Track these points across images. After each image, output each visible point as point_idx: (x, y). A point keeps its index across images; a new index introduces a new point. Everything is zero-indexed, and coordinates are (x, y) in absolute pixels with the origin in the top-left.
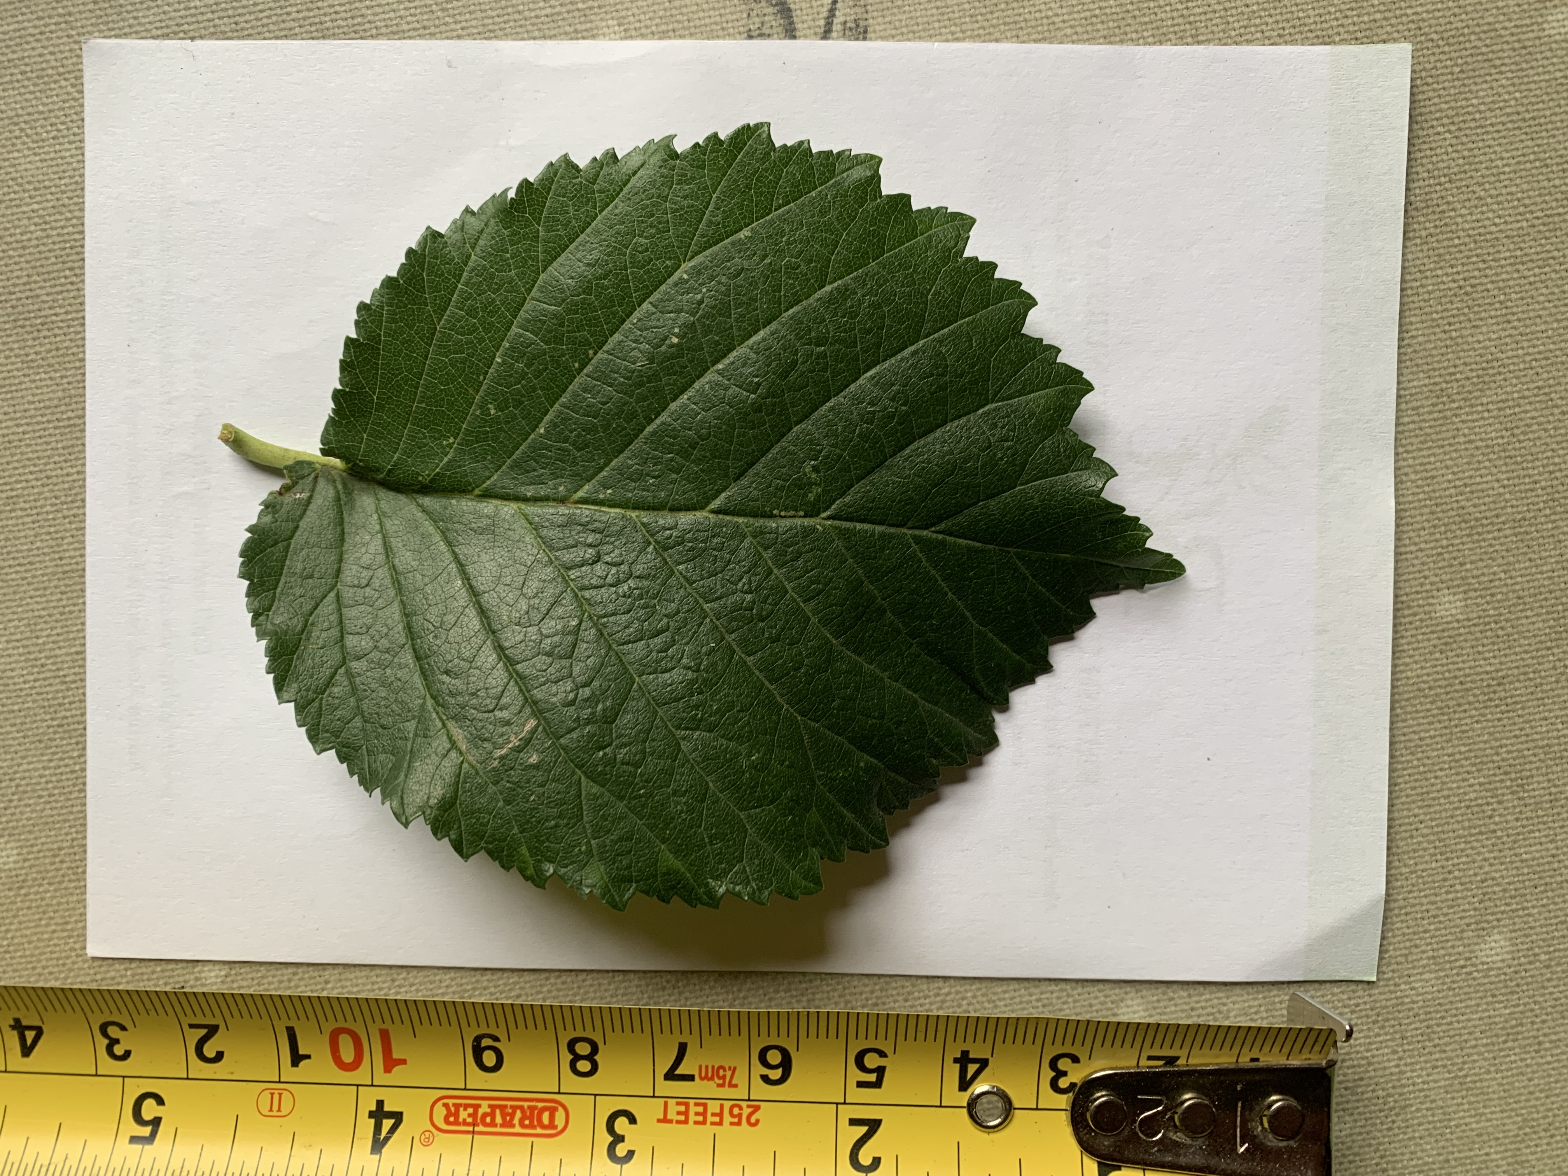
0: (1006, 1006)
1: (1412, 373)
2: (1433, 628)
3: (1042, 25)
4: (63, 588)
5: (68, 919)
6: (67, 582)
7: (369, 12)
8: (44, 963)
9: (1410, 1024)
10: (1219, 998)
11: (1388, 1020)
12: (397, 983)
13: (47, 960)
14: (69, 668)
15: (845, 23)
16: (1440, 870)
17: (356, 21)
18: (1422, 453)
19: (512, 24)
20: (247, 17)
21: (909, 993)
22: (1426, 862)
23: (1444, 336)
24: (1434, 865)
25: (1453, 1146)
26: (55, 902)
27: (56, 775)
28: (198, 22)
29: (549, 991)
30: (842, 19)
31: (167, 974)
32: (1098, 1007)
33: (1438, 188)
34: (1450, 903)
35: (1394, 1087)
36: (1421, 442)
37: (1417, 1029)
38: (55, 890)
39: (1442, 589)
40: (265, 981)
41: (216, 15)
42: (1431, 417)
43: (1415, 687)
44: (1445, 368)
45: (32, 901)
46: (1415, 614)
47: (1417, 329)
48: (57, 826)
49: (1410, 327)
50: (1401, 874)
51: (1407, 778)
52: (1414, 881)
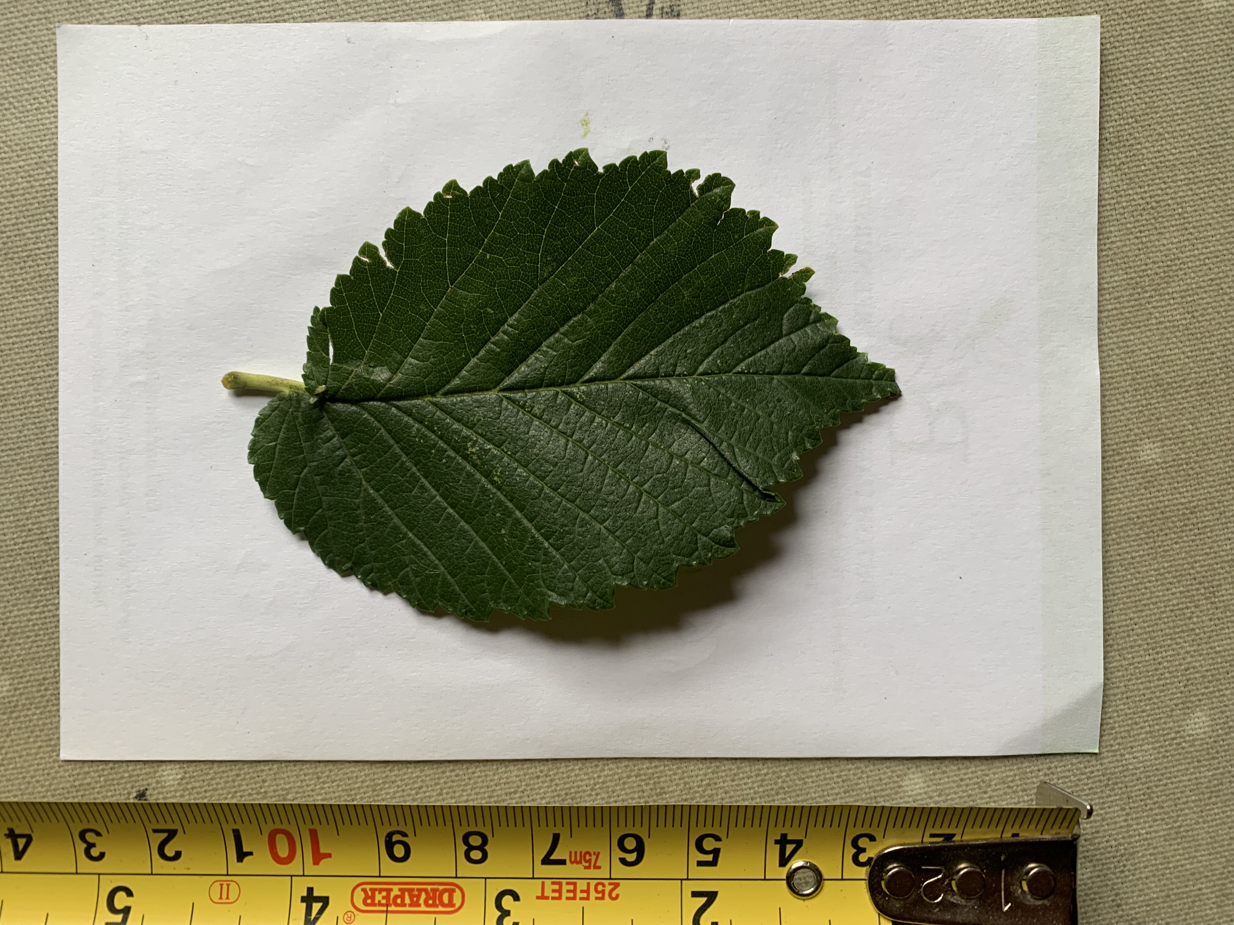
0: (813, 782)
1: (1113, 270)
2: (1139, 470)
3: (816, 7)
4: (46, 468)
5: (51, 736)
6: (49, 462)
8: (32, 773)
9: (1135, 786)
10: (982, 771)
11: (1117, 783)
12: (321, 780)
13: (35, 770)
14: (51, 531)
15: (663, 8)
16: (1152, 662)
18: (1123, 333)
19: (401, 13)
21: (735, 775)
22: (1141, 656)
23: (1137, 241)
24: (1147, 658)
25: (1172, 883)
26: (40, 722)
27: (41, 618)
29: (445, 783)
30: (660, 5)
31: (133, 779)
32: (888, 780)
33: (1127, 127)
34: (1162, 688)
35: (1123, 838)
36: (1123, 324)
37: (1139, 790)
38: (41, 713)
39: (1144, 439)
40: (214, 782)
42: (1130, 304)
43: (1126, 517)
44: (1138, 266)
45: (21, 722)
46: (1124, 459)
47: (1116, 236)
48: (43, 660)
49: (1110, 235)
50: (1122, 666)
51: (1123, 589)
52: (1132, 671)
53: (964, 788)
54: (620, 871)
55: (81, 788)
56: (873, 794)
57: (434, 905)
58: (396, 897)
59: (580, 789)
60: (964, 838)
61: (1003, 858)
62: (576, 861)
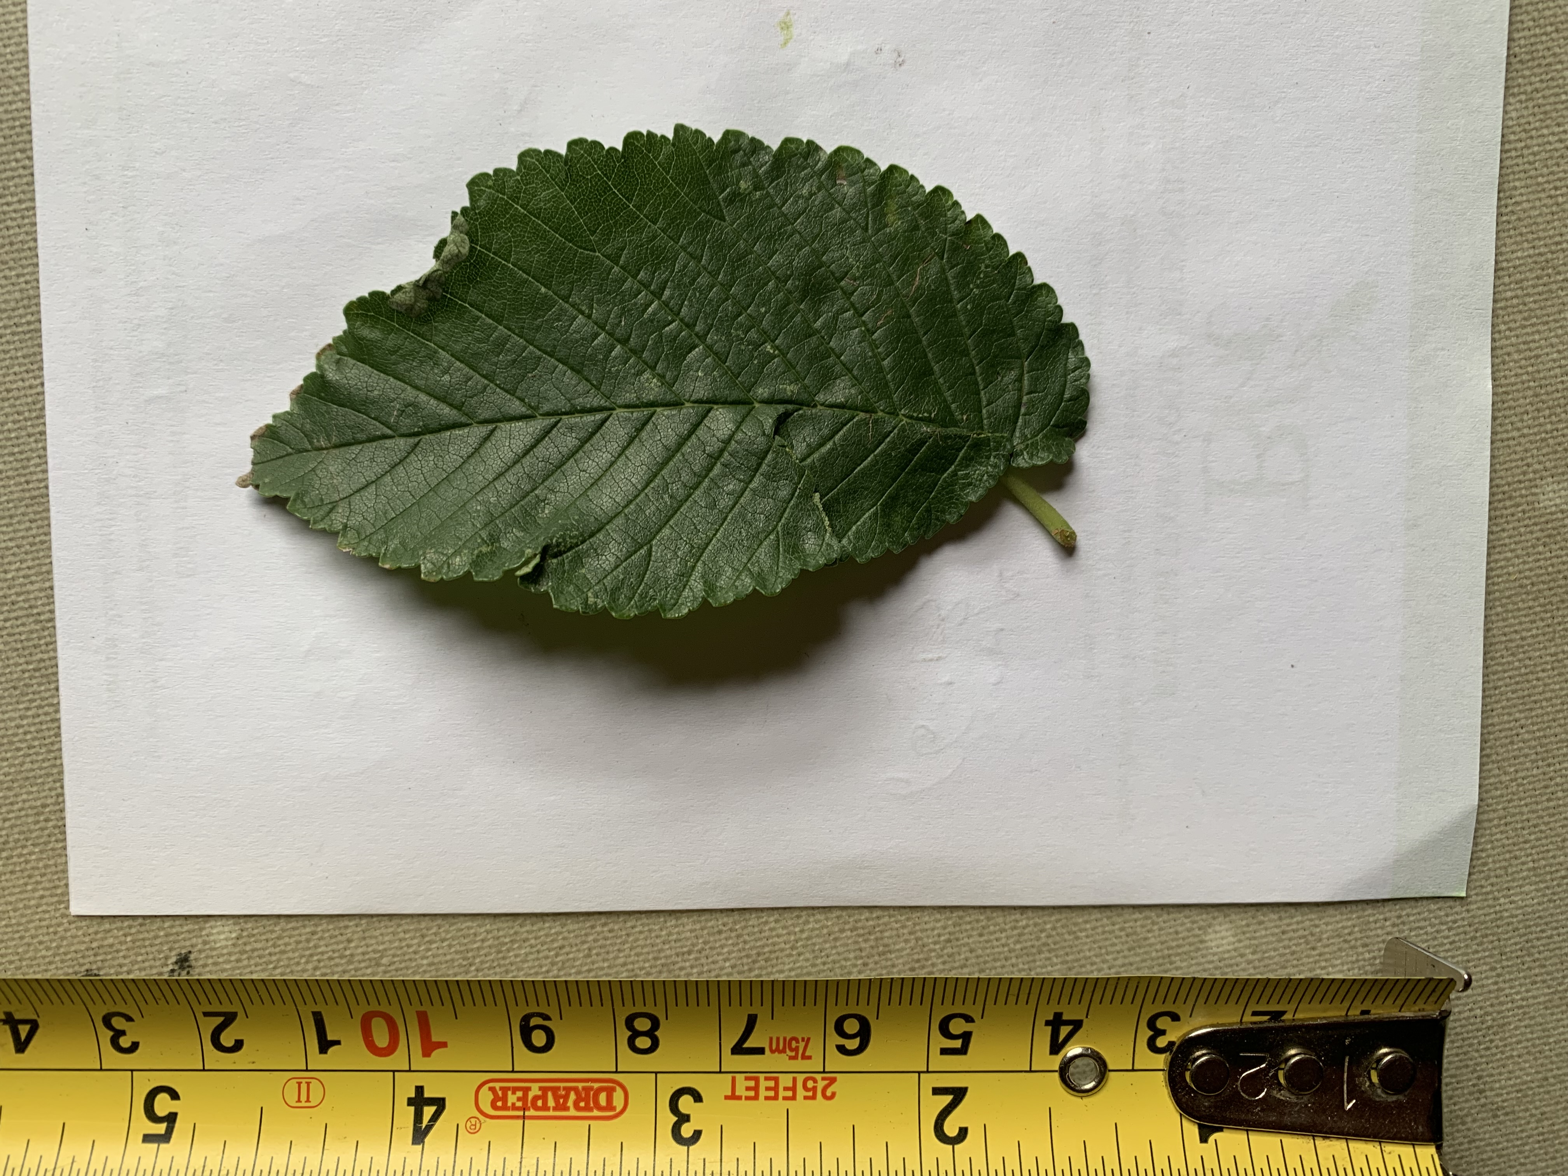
0: (1087, 937)
1: (1516, 243)
2: (1537, 520)
4: (32, 516)
5: (57, 883)
6: (36, 508)
8: (33, 932)
9: (1510, 939)
10: (1311, 920)
11: (1486, 936)
12: (427, 939)
13: (36, 928)
14: (43, 605)
16: (1541, 777)
18: (1525, 331)
21: (983, 928)
22: (1527, 769)
23: (1550, 202)
24: (1535, 772)
25: (1552, 1063)
26: (41, 864)
27: (35, 724)
29: (595, 941)
31: (171, 938)
32: (1186, 934)
33: (1544, 38)
34: (1551, 811)
35: (1492, 1005)
36: (1525, 319)
37: (1516, 944)
38: (41, 852)
39: (1546, 477)
40: (280, 942)
42: (1536, 291)
43: (1517, 584)
44: (1550, 237)
45: (15, 864)
46: (1518, 505)
47: (1522, 195)
48: (39, 781)
49: (1514, 192)
50: (1501, 783)
51: (1508, 680)
52: (1514, 789)
53: (1286, 943)
54: (838, 1061)
55: (101, 951)
56: (1166, 952)
57: (587, 1108)
58: (536, 1098)
59: (777, 948)
60: (1296, 1016)
61: (1347, 1042)
62: (778, 1050)
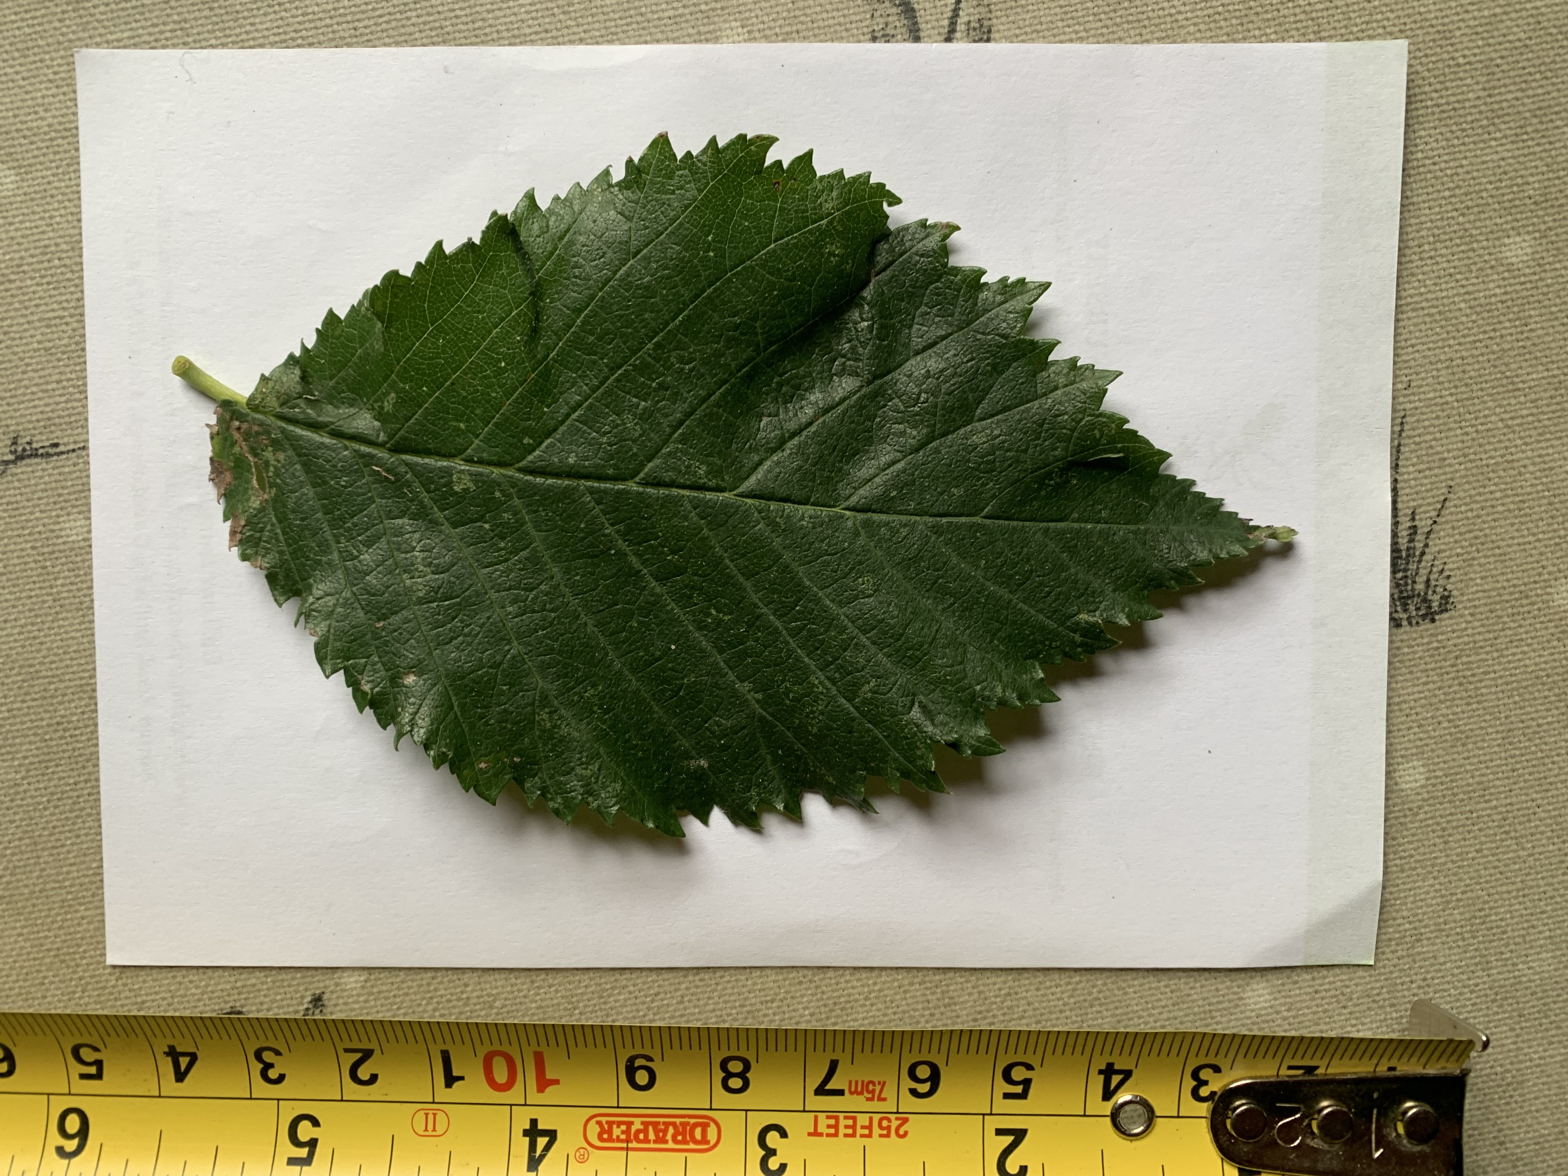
2: (1551, 617)
3: (1165, 23)
7: (490, 16)
9: (1528, 1002)
10: (1342, 981)
11: (1506, 999)
12: (536, 985)
15: (969, 22)
16: (1557, 853)
17: (477, 25)
19: (635, 26)
20: (366, 23)
21: (1040, 983)
22: (1544, 845)
24: (1551, 848)
28: (316, 28)
29: (687, 989)
30: (966, 19)
32: (1226, 991)
33: (1557, 182)
35: (1511, 1063)
36: (1540, 435)
37: (1533, 1007)
39: (1560, 579)
40: (405, 985)
41: (335, 21)
42: (1550, 409)
46: (1533, 604)
47: (1536, 323)
49: (1529, 320)
50: (1519, 857)
51: (1525, 763)
52: (1532, 864)
53: (1319, 1001)
54: (909, 1103)
55: (244, 990)
56: (1207, 1008)
57: (684, 1142)
58: (638, 1132)
59: (852, 998)
60: (1329, 1071)
61: (1375, 1095)
62: (856, 1092)
